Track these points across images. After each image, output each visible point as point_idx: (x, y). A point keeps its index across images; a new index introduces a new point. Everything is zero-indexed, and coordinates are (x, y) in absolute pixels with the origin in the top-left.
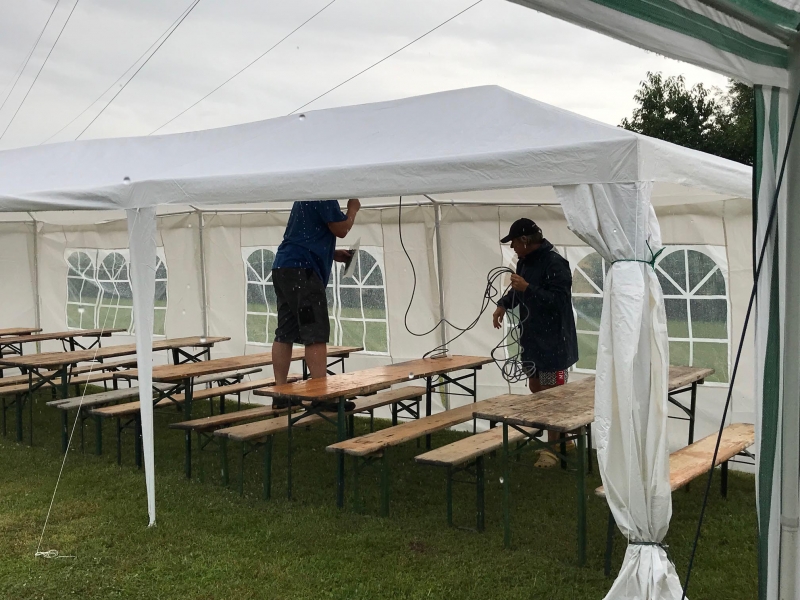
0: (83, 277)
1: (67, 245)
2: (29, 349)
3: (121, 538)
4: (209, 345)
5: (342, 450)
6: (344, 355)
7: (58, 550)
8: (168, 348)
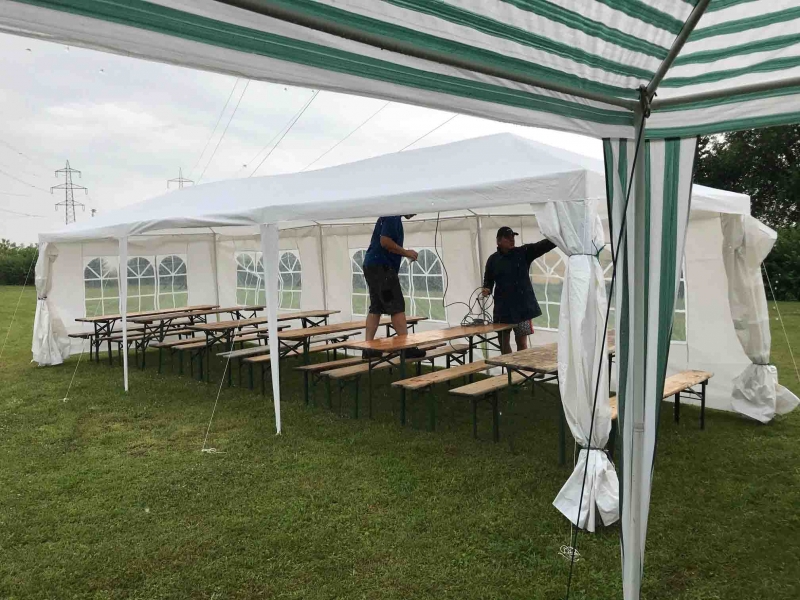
0: (247, 270)
1: (235, 249)
2: (211, 319)
3: (257, 442)
4: (326, 316)
5: (402, 386)
6: (414, 322)
7: (217, 448)
8: (298, 318)
